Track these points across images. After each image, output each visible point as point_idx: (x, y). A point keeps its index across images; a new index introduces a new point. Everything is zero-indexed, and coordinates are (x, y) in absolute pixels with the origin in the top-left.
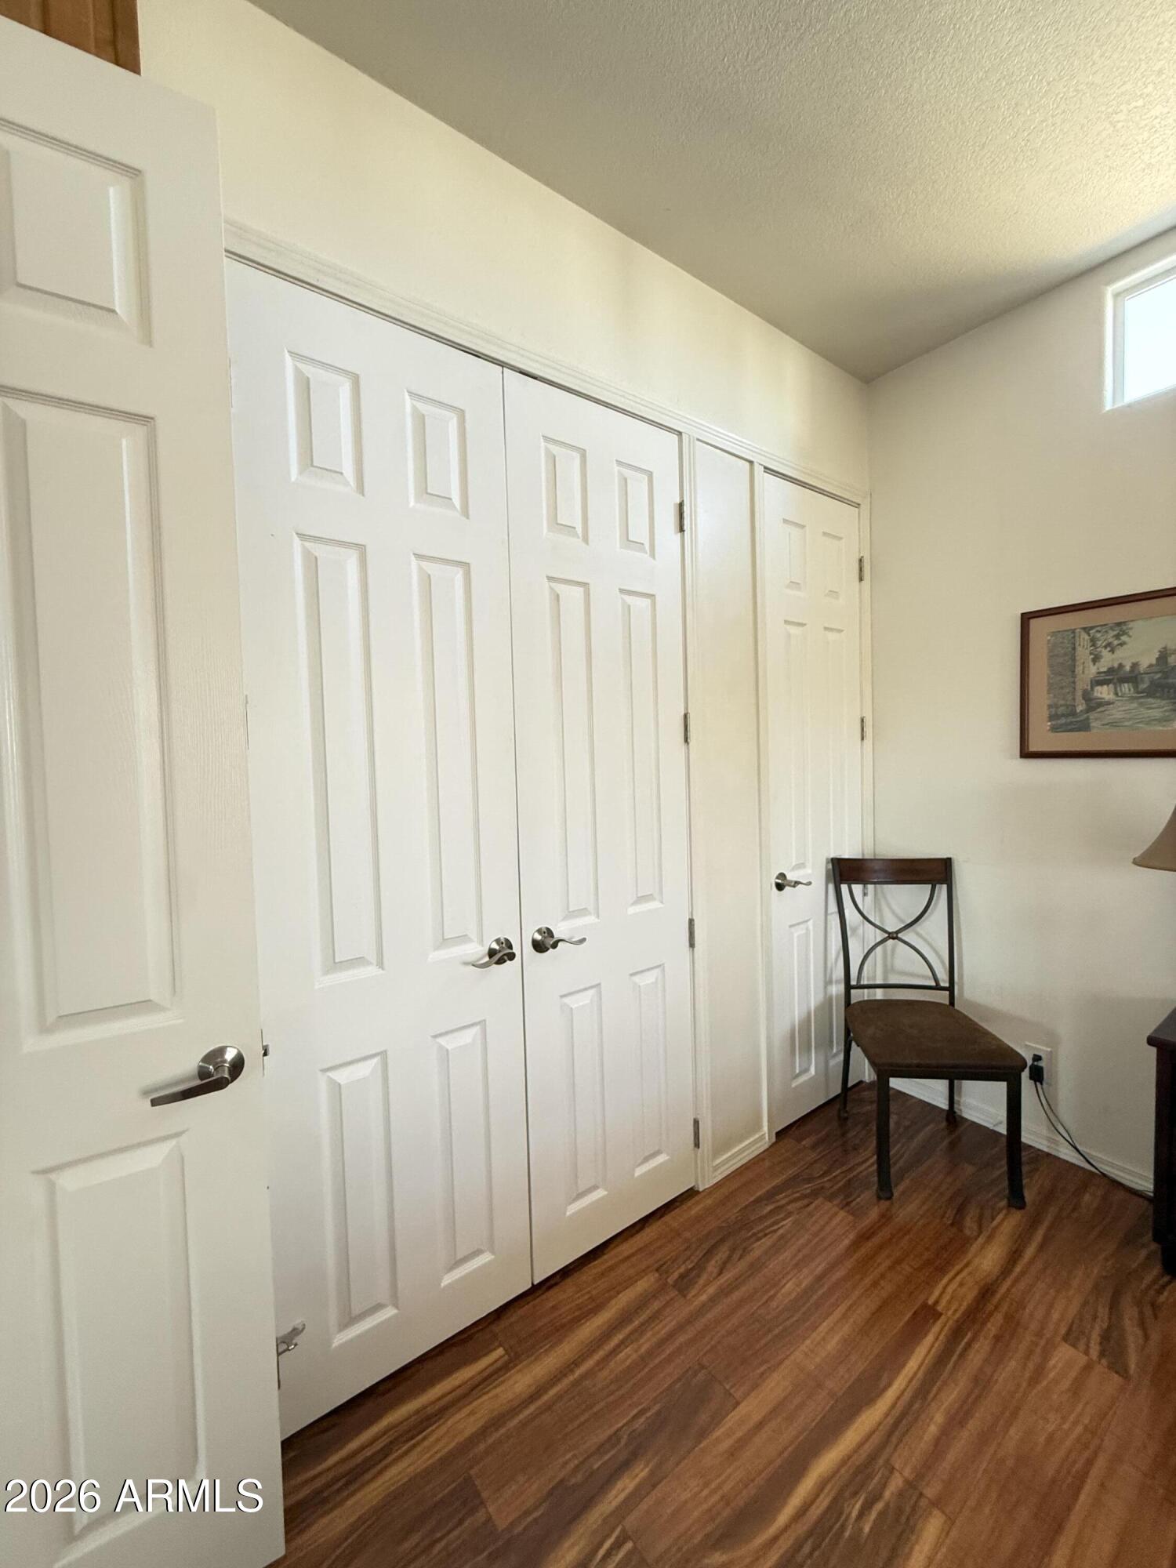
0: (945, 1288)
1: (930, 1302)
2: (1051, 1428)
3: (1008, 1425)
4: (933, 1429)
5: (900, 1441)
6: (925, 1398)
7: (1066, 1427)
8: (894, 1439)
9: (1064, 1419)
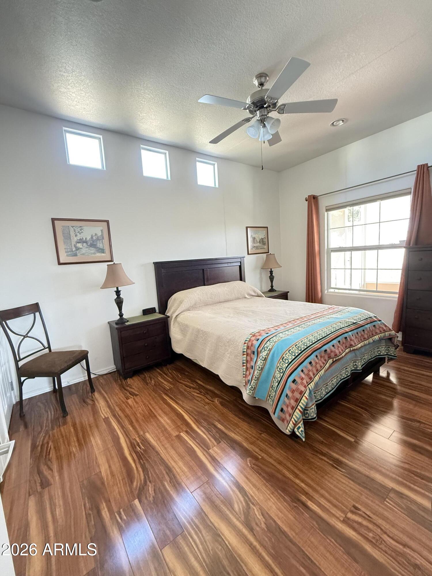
0: (102, 413)
1: (104, 417)
2: (141, 409)
3: (136, 415)
4: (131, 428)
5: (130, 435)
6: (124, 427)
7: (142, 407)
8: (129, 436)
9: (140, 407)
